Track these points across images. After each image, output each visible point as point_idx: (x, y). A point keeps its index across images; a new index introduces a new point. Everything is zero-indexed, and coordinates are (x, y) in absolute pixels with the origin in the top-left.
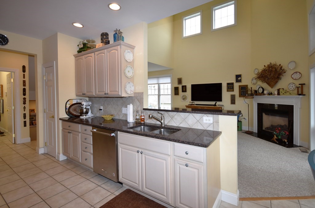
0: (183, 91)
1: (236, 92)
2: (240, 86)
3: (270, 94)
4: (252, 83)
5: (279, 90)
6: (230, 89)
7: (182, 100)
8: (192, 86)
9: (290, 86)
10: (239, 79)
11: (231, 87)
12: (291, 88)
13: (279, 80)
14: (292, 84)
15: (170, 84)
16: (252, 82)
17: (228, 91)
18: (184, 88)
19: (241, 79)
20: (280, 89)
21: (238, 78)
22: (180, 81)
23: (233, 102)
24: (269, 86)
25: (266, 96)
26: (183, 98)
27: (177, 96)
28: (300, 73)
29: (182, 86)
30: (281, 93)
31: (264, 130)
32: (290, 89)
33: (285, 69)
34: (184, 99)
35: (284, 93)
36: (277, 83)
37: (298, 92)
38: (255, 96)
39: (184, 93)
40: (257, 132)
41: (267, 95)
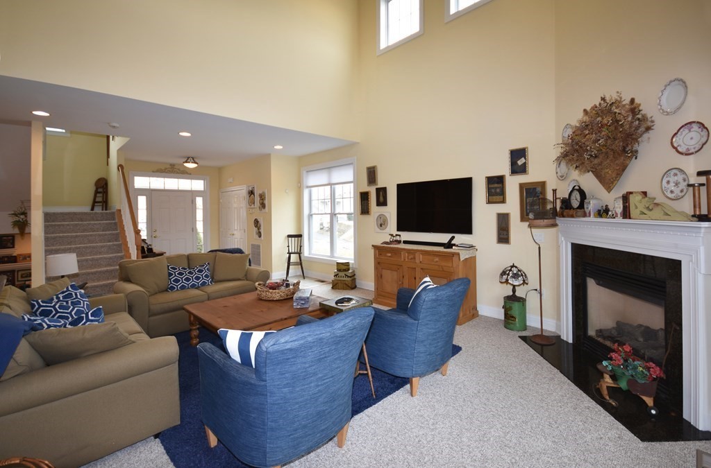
0: (379, 204)
1: (512, 205)
2: (521, 186)
3: (604, 212)
4: (559, 174)
5: (626, 198)
6: (496, 194)
7: (378, 230)
8: (399, 186)
9: (668, 182)
10: (520, 162)
11: (498, 190)
12: (672, 192)
13: (630, 158)
14: (675, 175)
15: (352, 185)
16: (558, 170)
17: (489, 202)
18: (381, 193)
19: (525, 163)
20: (631, 193)
21: (518, 159)
22: (372, 175)
23: (503, 236)
24: (601, 182)
25: (592, 219)
26: (379, 223)
27: (365, 217)
28: (702, 125)
29: (377, 189)
30: (633, 212)
31: (591, 338)
32: (670, 195)
33: (649, 116)
34: (381, 225)
35: (645, 211)
36: (624, 170)
37: (696, 205)
38: (559, 220)
39: (382, 209)
40: (570, 341)
41: (595, 217)
